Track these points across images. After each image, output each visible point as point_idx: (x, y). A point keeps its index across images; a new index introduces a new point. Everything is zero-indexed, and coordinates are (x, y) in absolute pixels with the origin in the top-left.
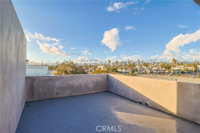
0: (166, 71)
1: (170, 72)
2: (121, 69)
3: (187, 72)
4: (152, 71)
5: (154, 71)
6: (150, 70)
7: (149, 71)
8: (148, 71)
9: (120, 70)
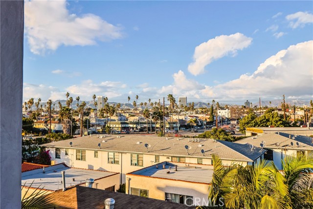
0: (154, 125)
1: (162, 127)
2: (46, 122)
3: (195, 125)
4: (127, 126)
5: (131, 126)
6: (122, 123)
7: (120, 126)
8: (117, 126)
9: (42, 126)
